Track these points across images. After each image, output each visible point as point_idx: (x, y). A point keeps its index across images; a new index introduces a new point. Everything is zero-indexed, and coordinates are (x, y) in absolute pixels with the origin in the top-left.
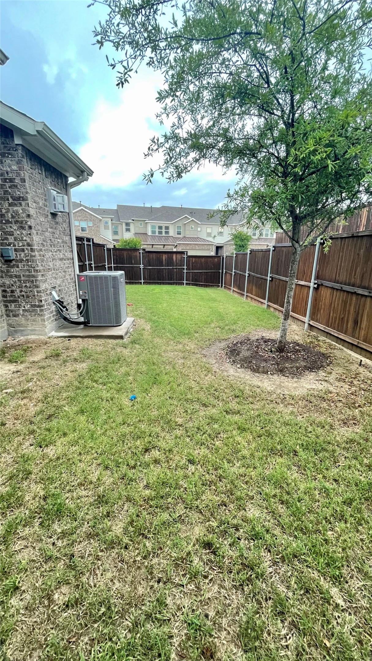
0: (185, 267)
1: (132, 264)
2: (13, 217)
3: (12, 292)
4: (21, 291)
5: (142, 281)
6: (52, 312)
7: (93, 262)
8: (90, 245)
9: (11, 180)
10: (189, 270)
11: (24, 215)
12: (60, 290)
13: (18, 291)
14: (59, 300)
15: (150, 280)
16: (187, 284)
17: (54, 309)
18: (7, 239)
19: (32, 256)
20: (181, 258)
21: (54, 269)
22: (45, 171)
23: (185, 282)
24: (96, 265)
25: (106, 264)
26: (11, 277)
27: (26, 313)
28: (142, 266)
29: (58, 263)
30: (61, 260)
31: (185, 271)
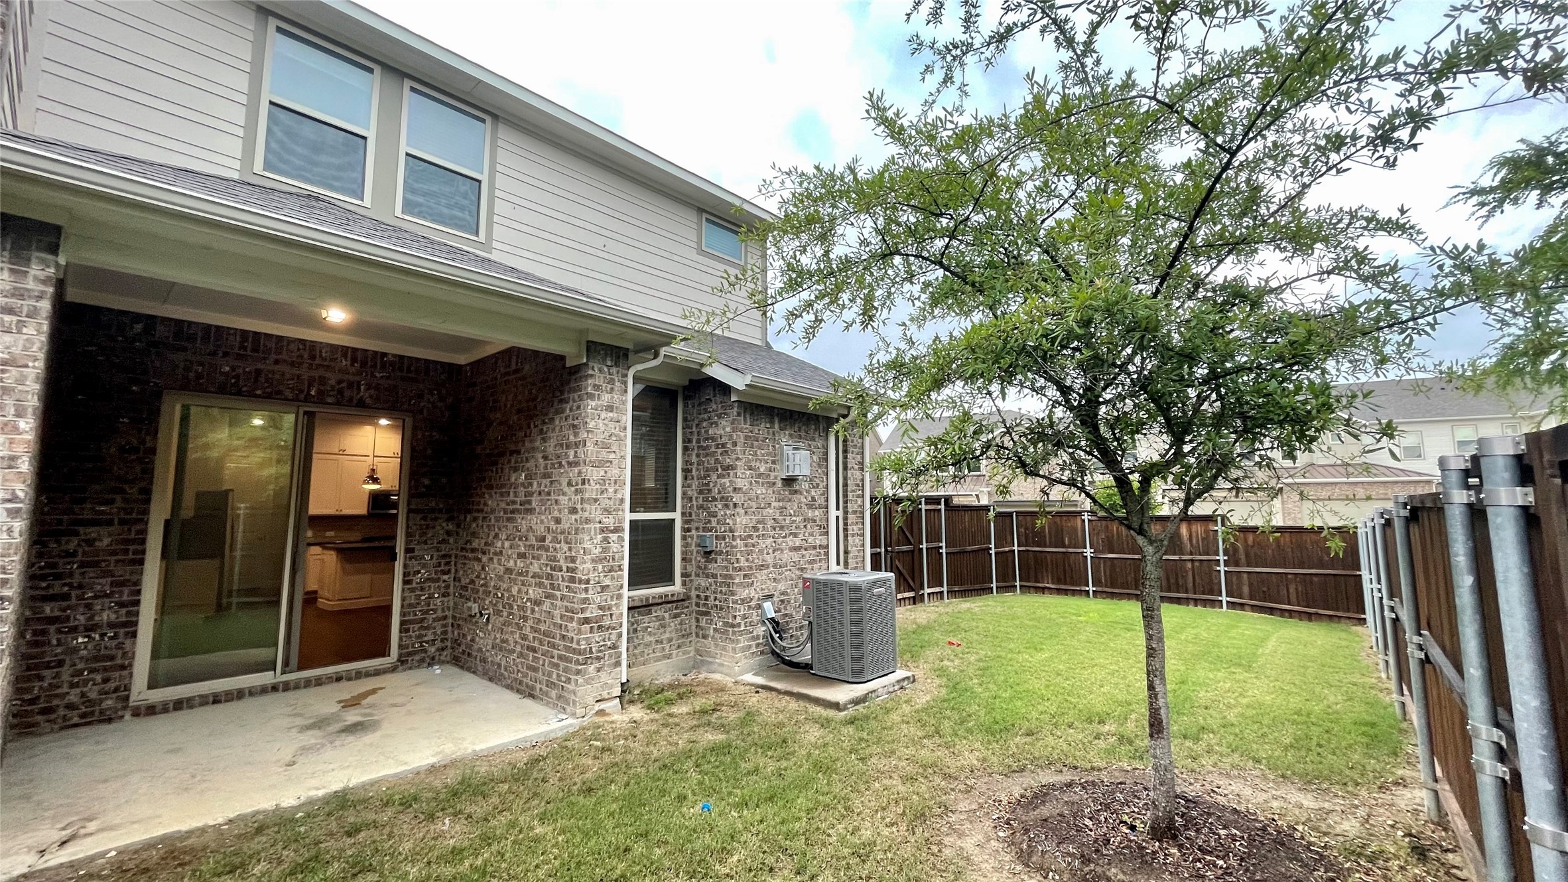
0: (1222, 558)
1: (1064, 546)
2: (719, 492)
3: (706, 598)
4: (715, 599)
5: (1091, 588)
6: (754, 639)
7: (943, 544)
8: (940, 510)
9: (723, 445)
10: (1237, 565)
11: (730, 489)
12: (782, 601)
13: (712, 598)
14: (772, 619)
15: (1112, 586)
16: (1231, 605)
17: (762, 634)
18: (709, 522)
19: (733, 547)
20: (1207, 531)
21: (775, 566)
22: (780, 422)
23: (1224, 599)
24: (951, 550)
25: (992, 546)
26: (707, 576)
27: (717, 636)
28: (1088, 552)
29: (787, 556)
30: (796, 549)
31: (1222, 568)
